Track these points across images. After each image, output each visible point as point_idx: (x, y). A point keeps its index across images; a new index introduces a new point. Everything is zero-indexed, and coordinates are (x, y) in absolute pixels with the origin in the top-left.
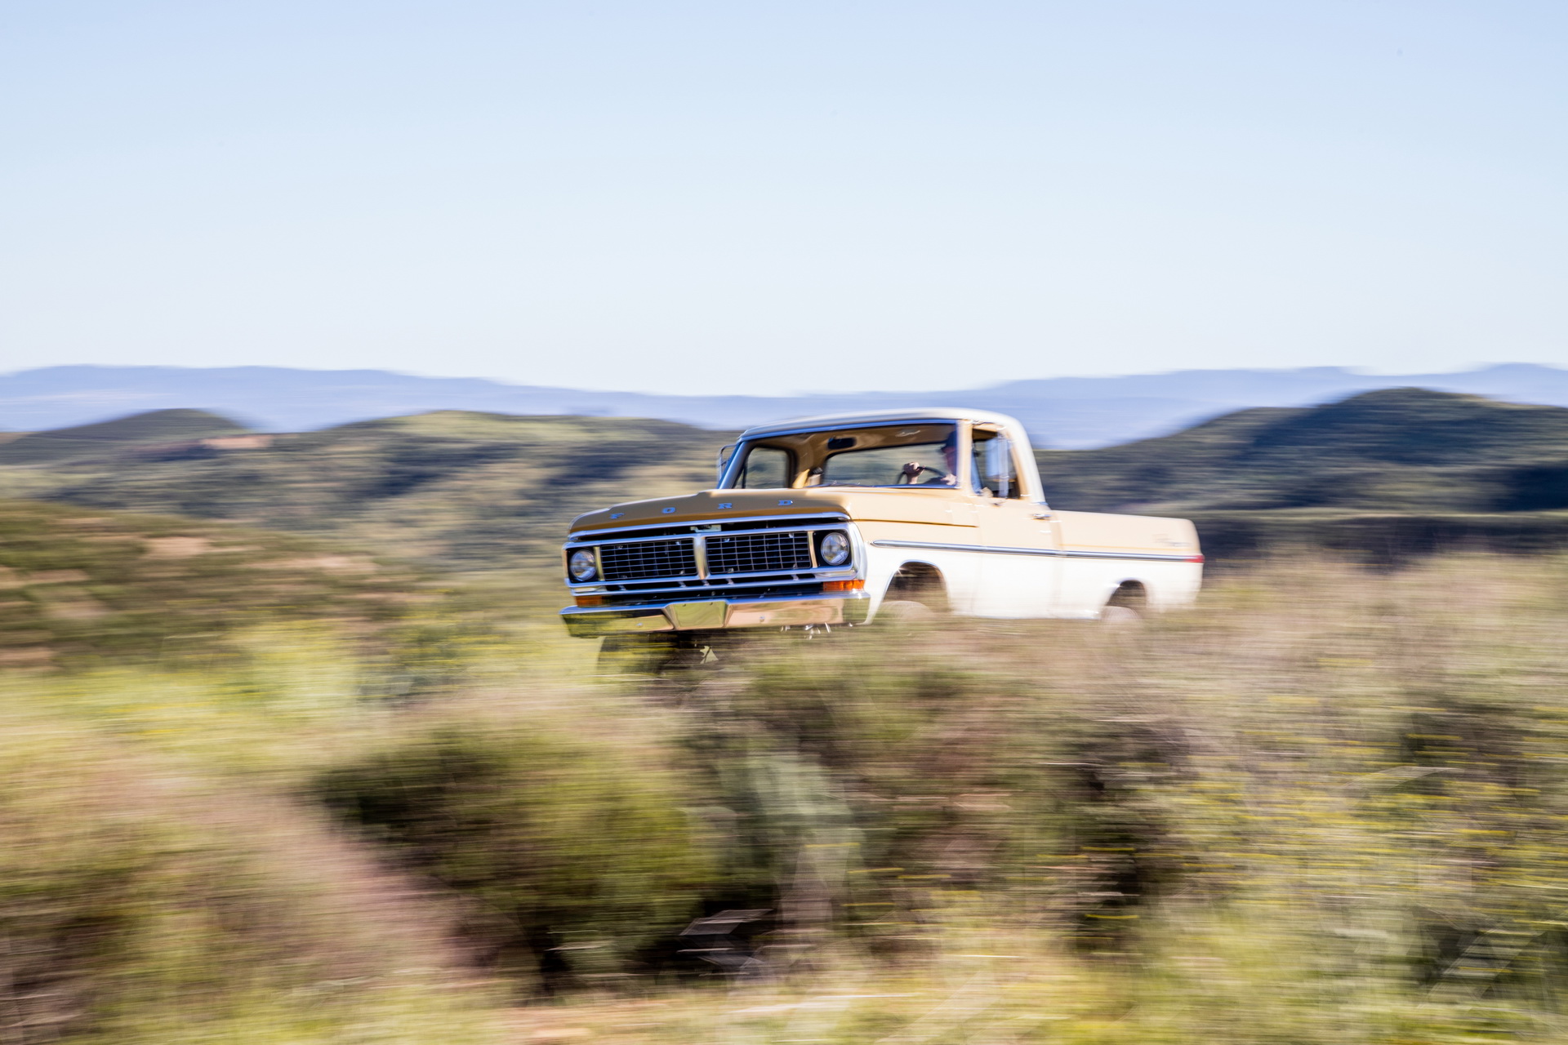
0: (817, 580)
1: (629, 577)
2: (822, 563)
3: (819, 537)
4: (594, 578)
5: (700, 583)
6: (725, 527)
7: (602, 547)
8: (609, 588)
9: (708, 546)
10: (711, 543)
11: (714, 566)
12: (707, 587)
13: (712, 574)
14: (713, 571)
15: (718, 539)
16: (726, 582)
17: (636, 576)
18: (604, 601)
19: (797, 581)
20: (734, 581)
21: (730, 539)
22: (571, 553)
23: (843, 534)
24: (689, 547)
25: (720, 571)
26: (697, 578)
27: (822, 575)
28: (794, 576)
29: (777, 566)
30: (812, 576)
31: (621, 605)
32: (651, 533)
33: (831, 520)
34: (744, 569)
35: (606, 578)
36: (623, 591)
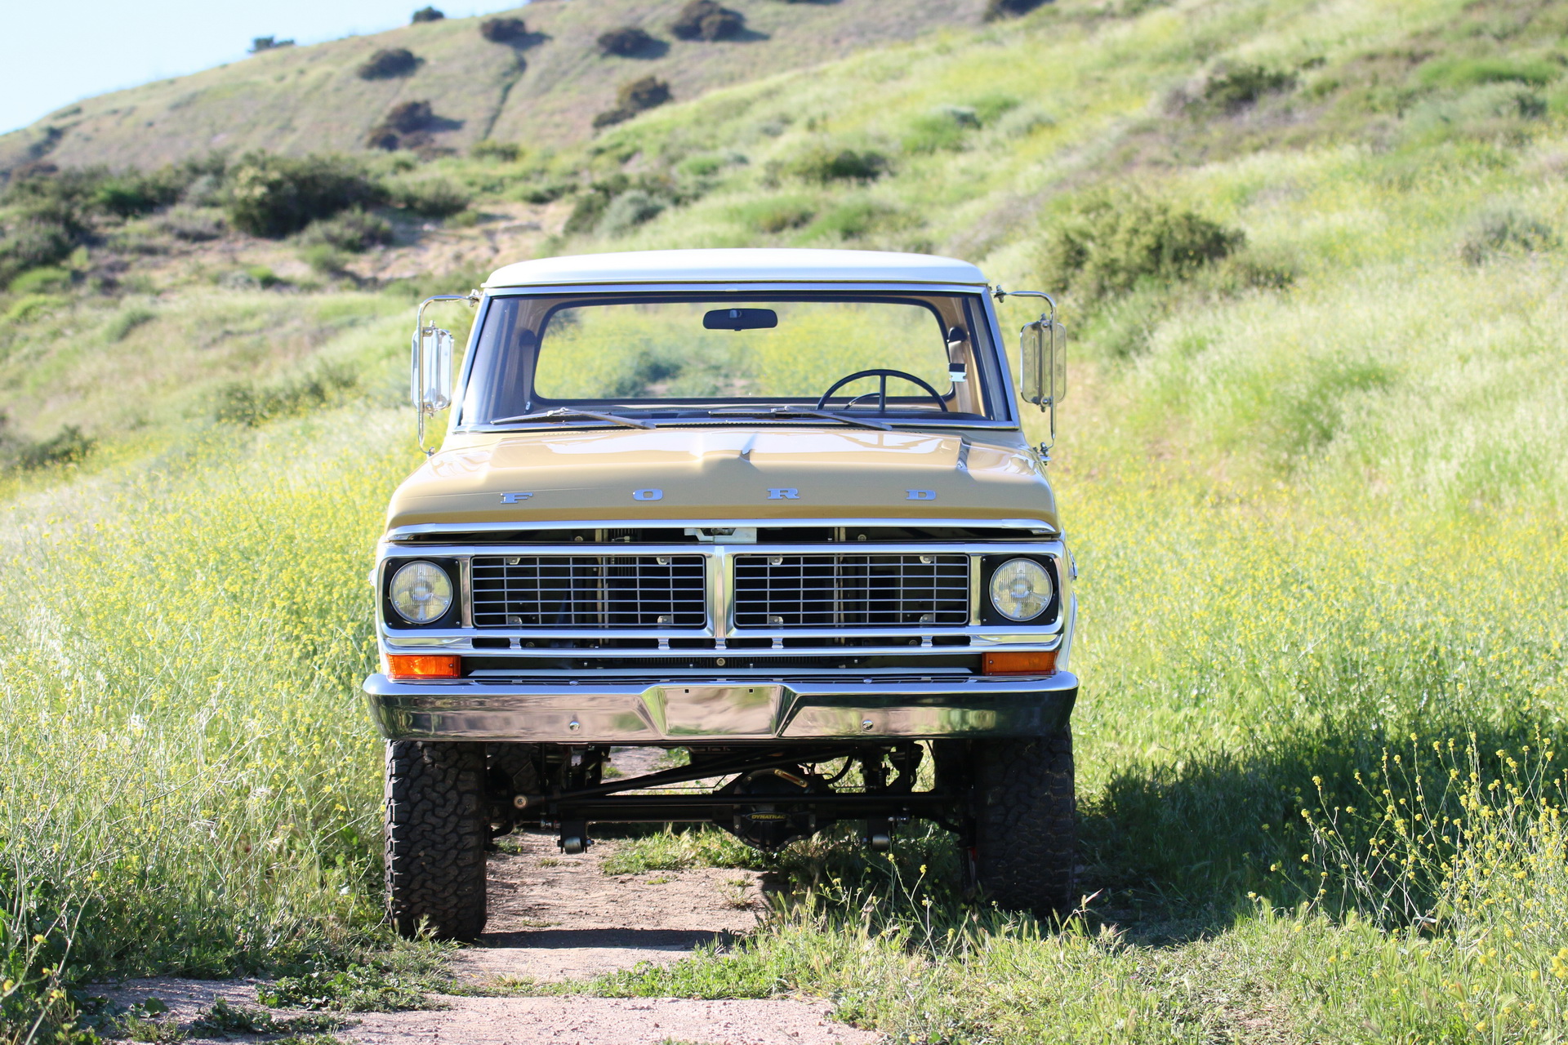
0: (973, 648)
1: (529, 622)
2: (991, 616)
3: (991, 565)
4: (450, 619)
5: (710, 644)
6: (765, 536)
7: (477, 560)
8: (478, 643)
9: (738, 572)
10: (746, 568)
11: (747, 611)
12: (721, 651)
13: (739, 628)
14: (742, 622)
15: (762, 560)
16: (767, 643)
17: (549, 622)
18: (463, 667)
19: (927, 649)
20: (788, 643)
21: (788, 559)
22: (394, 567)
23: (1047, 563)
24: (693, 571)
25: (760, 622)
26: (705, 634)
27: (984, 640)
28: (926, 639)
29: (889, 620)
30: (965, 641)
31: (506, 681)
32: (588, 537)
33: (1024, 535)
34: (813, 621)
35: (480, 622)
36: (516, 651)
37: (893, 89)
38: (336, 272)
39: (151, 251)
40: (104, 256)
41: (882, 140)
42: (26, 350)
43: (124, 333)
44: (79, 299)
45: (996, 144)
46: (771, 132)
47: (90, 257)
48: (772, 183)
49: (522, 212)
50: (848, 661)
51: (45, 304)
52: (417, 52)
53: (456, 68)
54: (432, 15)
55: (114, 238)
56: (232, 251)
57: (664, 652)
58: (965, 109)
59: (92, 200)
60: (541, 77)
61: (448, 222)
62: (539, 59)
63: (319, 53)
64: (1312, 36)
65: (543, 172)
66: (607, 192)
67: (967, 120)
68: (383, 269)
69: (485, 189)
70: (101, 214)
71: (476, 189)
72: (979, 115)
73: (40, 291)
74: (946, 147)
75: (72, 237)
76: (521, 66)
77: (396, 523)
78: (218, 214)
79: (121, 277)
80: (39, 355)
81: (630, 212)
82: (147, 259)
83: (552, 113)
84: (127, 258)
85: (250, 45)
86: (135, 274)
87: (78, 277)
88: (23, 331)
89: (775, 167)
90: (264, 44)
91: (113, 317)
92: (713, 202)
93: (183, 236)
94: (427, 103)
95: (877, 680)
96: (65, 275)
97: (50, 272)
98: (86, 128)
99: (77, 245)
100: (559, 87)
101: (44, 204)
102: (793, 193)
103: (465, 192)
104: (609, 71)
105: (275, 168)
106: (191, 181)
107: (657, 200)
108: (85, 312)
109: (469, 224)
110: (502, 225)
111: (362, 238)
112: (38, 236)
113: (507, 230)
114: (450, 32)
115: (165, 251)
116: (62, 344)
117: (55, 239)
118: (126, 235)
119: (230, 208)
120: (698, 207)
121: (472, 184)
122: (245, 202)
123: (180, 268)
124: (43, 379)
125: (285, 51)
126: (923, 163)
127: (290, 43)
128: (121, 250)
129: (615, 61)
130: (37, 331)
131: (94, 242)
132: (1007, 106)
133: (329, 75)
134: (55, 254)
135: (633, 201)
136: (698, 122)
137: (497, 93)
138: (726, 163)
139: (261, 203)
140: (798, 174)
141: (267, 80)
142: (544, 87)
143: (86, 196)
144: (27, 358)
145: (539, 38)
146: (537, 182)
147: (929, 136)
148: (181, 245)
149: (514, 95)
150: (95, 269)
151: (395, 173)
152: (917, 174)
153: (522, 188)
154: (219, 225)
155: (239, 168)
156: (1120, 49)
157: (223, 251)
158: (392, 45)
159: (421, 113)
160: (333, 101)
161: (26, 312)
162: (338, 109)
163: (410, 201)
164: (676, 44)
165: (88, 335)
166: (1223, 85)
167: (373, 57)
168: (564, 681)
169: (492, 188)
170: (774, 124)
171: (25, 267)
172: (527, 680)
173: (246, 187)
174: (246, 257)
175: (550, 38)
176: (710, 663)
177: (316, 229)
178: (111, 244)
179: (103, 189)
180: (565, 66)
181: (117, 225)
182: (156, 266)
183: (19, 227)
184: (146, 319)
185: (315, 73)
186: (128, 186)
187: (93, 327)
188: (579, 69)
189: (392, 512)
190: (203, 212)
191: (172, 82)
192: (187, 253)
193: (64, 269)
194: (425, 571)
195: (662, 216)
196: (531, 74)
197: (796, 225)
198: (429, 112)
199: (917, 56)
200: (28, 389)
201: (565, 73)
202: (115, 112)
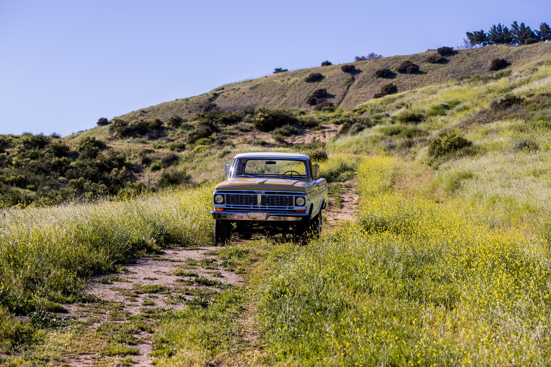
1: (234, 204)
2: (296, 205)
3: (296, 198)
4: (223, 203)
6: (266, 193)
7: (227, 195)
8: (227, 206)
9: (262, 198)
10: (263, 197)
11: (263, 203)
12: (259, 208)
13: (262, 205)
15: (265, 196)
16: (266, 207)
17: (236, 204)
18: (225, 209)
19: (287, 209)
20: (268, 208)
21: (269, 196)
22: (215, 195)
23: (304, 198)
24: (256, 197)
25: (264, 204)
26: (257, 206)
27: (296, 208)
28: (287, 208)
29: (282, 205)
30: (293, 208)
31: (231, 211)
32: (242, 192)
33: (301, 194)
34: (272, 205)
35: (227, 203)
36: (232, 207)
37: (431, 97)
38: (281, 141)
39: (233, 134)
40: (220, 135)
41: (424, 112)
42: (197, 160)
43: (222, 156)
44: (213, 147)
45: (452, 113)
46: (398, 108)
47: (217, 135)
48: (393, 123)
49: (333, 127)
50: (277, 210)
51: (203, 148)
52: (323, 74)
53: (334, 79)
54: (328, 64)
55: (223, 130)
56: (255, 135)
57: (252, 208)
58: (446, 104)
59: (218, 120)
60: (359, 83)
61: (313, 129)
62: (359, 78)
63: (294, 74)
64: (533, 88)
65: (340, 116)
66: (351, 123)
67: (446, 107)
68: (294, 141)
69: (324, 120)
70: (220, 124)
71: (321, 120)
72: (449, 105)
73: (202, 144)
74: (440, 114)
75: (212, 130)
76: (353, 79)
77: (216, 189)
78: (251, 125)
79: (224, 141)
80: (201, 161)
81: (356, 128)
82: (232, 136)
83: (362, 94)
84: (226, 136)
85: (274, 71)
86: (229, 140)
87: (213, 140)
88: (197, 154)
89: (394, 118)
90: (278, 71)
91: (220, 152)
92: (378, 127)
93: (242, 130)
94: (325, 89)
95: (280, 213)
96: (210, 140)
97: (206, 139)
98: (225, 94)
99: (213, 132)
100: (364, 86)
101: (205, 120)
102: (398, 125)
103: (319, 120)
104: (379, 82)
105: (267, 113)
106: (245, 115)
107: (363, 126)
108: (213, 150)
109: (318, 130)
110: (327, 130)
111: (289, 133)
112: (202, 129)
113: (328, 131)
114: (333, 69)
115: (237, 134)
116: (207, 158)
117: (207, 130)
118: (227, 130)
119: (254, 123)
120: (373, 128)
121: (320, 119)
122: (258, 121)
123: (241, 139)
124: (201, 167)
125: (284, 73)
126: (432, 118)
127: (287, 70)
128: (225, 134)
129: (380, 79)
130: (201, 154)
131: (218, 131)
132: (458, 103)
133: (297, 80)
134: (207, 134)
135: (357, 126)
136: (381, 104)
137: (346, 87)
138: (383, 116)
139: (263, 122)
140: (400, 120)
141: (279, 81)
142: (360, 86)
143: (216, 119)
144: (197, 162)
145: (359, 71)
146: (338, 119)
147: (436, 111)
148: (241, 132)
149: (351, 88)
150: (218, 138)
151: (300, 115)
152: (431, 121)
153: (333, 120)
154: (251, 128)
155: (257, 112)
156: (490, 88)
157: (252, 135)
158: (316, 72)
159: (323, 92)
160: (298, 88)
161: (198, 149)
162: (299, 91)
163: (303, 122)
164: (399, 74)
165: (214, 156)
166: (505, 101)
167: (310, 76)
168: (238, 212)
169: (326, 119)
170: (400, 105)
171: (199, 138)
172: (233, 211)
173: (258, 118)
174: (258, 137)
175: (362, 72)
176: (258, 210)
177: (277, 130)
178: (222, 132)
179: (221, 117)
180: (366, 80)
181: (224, 127)
182: (234, 138)
183: (198, 126)
184: (229, 152)
185: (293, 80)
186: (228, 116)
187: (215, 154)
188: (370, 81)
189: (216, 188)
190: (247, 124)
191: (251, 81)
192: (243, 135)
193: (209, 138)
194: (220, 196)
195: (365, 130)
196: (356, 82)
197: (396, 134)
198: (326, 92)
199: (441, 88)
200: (197, 169)
201: (366, 82)
202: (234, 89)
